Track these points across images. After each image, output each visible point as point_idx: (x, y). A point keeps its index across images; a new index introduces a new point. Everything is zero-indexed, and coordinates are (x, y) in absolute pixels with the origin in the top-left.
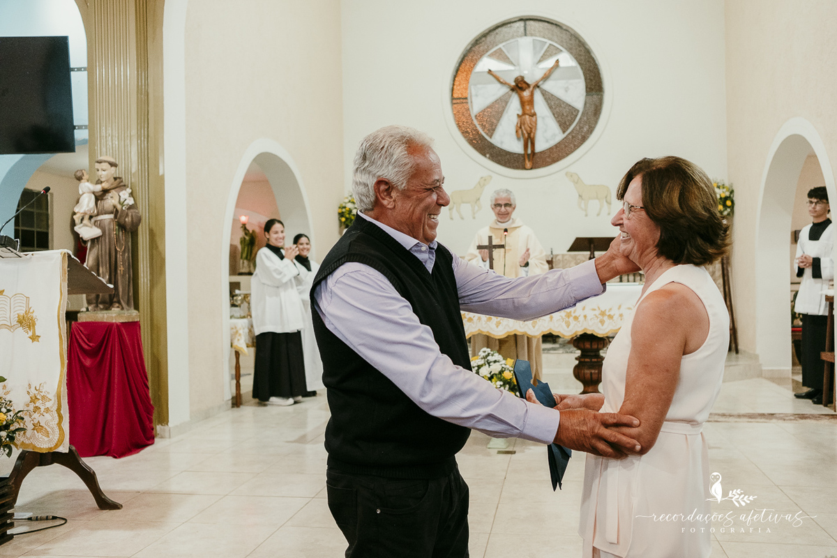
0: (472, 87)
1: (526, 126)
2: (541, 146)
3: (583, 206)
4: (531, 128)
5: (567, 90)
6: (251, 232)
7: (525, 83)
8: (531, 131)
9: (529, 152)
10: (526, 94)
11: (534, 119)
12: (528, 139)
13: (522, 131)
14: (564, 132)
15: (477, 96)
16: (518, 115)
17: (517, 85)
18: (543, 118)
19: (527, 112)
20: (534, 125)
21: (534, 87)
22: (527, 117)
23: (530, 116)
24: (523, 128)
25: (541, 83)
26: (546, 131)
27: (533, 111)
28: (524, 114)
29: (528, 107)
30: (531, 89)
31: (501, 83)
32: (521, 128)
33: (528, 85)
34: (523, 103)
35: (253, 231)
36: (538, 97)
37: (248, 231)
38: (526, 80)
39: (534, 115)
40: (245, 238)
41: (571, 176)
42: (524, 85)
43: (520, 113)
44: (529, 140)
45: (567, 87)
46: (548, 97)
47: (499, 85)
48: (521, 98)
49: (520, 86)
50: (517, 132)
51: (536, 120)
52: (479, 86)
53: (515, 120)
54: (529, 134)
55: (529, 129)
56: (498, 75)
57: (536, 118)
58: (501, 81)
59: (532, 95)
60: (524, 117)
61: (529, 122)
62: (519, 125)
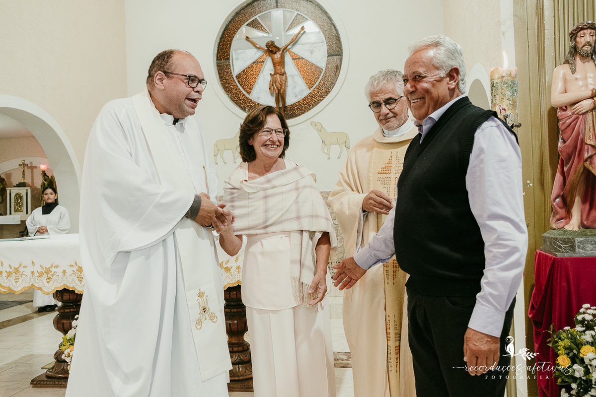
0: (233, 51)
1: (278, 84)
2: (290, 100)
3: (326, 151)
4: (280, 85)
5: (312, 52)
6: (50, 178)
7: (275, 47)
8: (281, 88)
9: (281, 106)
10: (277, 56)
11: (284, 77)
12: (278, 94)
13: (274, 88)
14: (310, 88)
15: (237, 59)
16: (271, 74)
17: (268, 49)
18: (293, 77)
19: (278, 72)
20: (284, 82)
21: (283, 51)
22: (278, 75)
23: (280, 75)
24: (274, 85)
25: (289, 47)
26: (295, 88)
27: (283, 70)
28: (276, 73)
29: (278, 68)
30: (281, 52)
31: (257, 48)
32: (273, 85)
33: (278, 49)
34: (274, 64)
35: (51, 177)
36: (288, 58)
37: (48, 177)
38: (276, 44)
39: (284, 74)
40: (44, 183)
41: (316, 125)
42: (274, 49)
43: (273, 73)
44: (280, 96)
45: (312, 50)
46: (296, 58)
47: (255, 50)
48: (273, 60)
49: (272, 49)
50: (270, 89)
51: (286, 79)
52: (239, 51)
53: (269, 78)
54: (279, 91)
55: (279, 86)
56: (255, 41)
57: (286, 77)
58: (258, 46)
59: (283, 57)
60: (275, 76)
61: (279, 80)
62: (272, 83)
